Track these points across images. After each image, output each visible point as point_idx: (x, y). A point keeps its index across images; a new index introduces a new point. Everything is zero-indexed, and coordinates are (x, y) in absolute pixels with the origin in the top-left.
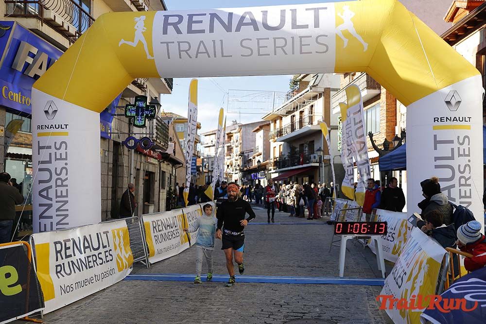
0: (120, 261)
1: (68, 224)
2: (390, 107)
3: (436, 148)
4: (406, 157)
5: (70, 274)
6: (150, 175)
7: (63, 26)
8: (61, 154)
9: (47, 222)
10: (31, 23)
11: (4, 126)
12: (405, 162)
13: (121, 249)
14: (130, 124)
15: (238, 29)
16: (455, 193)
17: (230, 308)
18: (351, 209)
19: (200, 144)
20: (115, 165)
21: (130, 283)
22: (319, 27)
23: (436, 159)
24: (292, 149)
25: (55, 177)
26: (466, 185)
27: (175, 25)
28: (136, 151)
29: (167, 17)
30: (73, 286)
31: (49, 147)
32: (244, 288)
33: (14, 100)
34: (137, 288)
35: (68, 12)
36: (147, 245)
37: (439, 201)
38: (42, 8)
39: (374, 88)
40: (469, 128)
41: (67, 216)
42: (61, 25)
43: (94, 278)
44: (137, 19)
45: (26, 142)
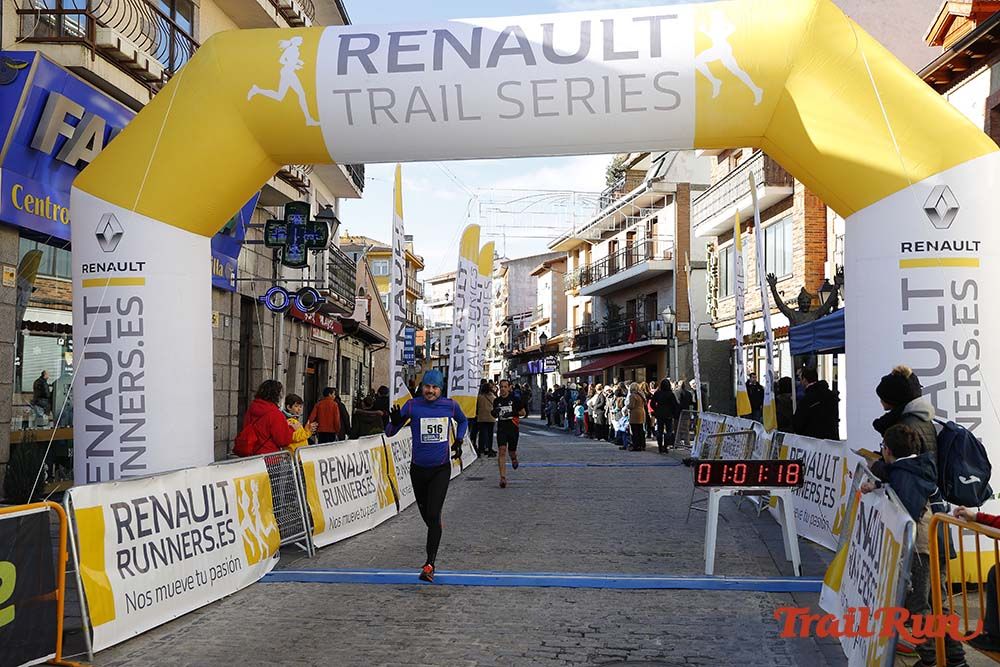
0: (252, 544)
1: (144, 467)
2: (813, 222)
3: (905, 307)
4: (843, 326)
5: (145, 570)
6: (317, 364)
7: (135, 61)
8: (130, 323)
9: (102, 462)
10: (69, 55)
11: (15, 266)
12: (842, 336)
13: (253, 518)
14: (275, 260)
15: (492, 63)
16: (946, 400)
17: (478, 640)
18: (733, 434)
19: (422, 301)
20: (246, 344)
21: (272, 588)
22: (660, 56)
23: (907, 329)
24: (612, 310)
25: (117, 370)
26: (969, 383)
27: (363, 55)
28: (288, 317)
29: (345, 39)
30: (152, 595)
31: (106, 310)
32: (507, 598)
33: (37, 213)
34: (287, 597)
35: (146, 31)
36: (309, 509)
37: (922, 412)
38: (92, 22)
39: (781, 184)
40: (975, 263)
41: (142, 450)
42: (133, 58)
43: (195, 577)
44: (285, 43)
45: (64, 298)
